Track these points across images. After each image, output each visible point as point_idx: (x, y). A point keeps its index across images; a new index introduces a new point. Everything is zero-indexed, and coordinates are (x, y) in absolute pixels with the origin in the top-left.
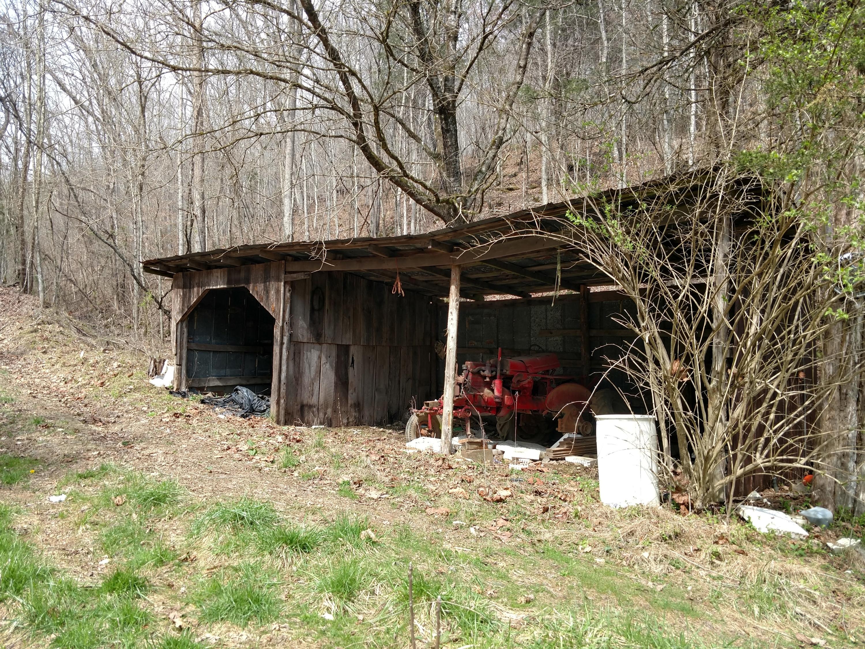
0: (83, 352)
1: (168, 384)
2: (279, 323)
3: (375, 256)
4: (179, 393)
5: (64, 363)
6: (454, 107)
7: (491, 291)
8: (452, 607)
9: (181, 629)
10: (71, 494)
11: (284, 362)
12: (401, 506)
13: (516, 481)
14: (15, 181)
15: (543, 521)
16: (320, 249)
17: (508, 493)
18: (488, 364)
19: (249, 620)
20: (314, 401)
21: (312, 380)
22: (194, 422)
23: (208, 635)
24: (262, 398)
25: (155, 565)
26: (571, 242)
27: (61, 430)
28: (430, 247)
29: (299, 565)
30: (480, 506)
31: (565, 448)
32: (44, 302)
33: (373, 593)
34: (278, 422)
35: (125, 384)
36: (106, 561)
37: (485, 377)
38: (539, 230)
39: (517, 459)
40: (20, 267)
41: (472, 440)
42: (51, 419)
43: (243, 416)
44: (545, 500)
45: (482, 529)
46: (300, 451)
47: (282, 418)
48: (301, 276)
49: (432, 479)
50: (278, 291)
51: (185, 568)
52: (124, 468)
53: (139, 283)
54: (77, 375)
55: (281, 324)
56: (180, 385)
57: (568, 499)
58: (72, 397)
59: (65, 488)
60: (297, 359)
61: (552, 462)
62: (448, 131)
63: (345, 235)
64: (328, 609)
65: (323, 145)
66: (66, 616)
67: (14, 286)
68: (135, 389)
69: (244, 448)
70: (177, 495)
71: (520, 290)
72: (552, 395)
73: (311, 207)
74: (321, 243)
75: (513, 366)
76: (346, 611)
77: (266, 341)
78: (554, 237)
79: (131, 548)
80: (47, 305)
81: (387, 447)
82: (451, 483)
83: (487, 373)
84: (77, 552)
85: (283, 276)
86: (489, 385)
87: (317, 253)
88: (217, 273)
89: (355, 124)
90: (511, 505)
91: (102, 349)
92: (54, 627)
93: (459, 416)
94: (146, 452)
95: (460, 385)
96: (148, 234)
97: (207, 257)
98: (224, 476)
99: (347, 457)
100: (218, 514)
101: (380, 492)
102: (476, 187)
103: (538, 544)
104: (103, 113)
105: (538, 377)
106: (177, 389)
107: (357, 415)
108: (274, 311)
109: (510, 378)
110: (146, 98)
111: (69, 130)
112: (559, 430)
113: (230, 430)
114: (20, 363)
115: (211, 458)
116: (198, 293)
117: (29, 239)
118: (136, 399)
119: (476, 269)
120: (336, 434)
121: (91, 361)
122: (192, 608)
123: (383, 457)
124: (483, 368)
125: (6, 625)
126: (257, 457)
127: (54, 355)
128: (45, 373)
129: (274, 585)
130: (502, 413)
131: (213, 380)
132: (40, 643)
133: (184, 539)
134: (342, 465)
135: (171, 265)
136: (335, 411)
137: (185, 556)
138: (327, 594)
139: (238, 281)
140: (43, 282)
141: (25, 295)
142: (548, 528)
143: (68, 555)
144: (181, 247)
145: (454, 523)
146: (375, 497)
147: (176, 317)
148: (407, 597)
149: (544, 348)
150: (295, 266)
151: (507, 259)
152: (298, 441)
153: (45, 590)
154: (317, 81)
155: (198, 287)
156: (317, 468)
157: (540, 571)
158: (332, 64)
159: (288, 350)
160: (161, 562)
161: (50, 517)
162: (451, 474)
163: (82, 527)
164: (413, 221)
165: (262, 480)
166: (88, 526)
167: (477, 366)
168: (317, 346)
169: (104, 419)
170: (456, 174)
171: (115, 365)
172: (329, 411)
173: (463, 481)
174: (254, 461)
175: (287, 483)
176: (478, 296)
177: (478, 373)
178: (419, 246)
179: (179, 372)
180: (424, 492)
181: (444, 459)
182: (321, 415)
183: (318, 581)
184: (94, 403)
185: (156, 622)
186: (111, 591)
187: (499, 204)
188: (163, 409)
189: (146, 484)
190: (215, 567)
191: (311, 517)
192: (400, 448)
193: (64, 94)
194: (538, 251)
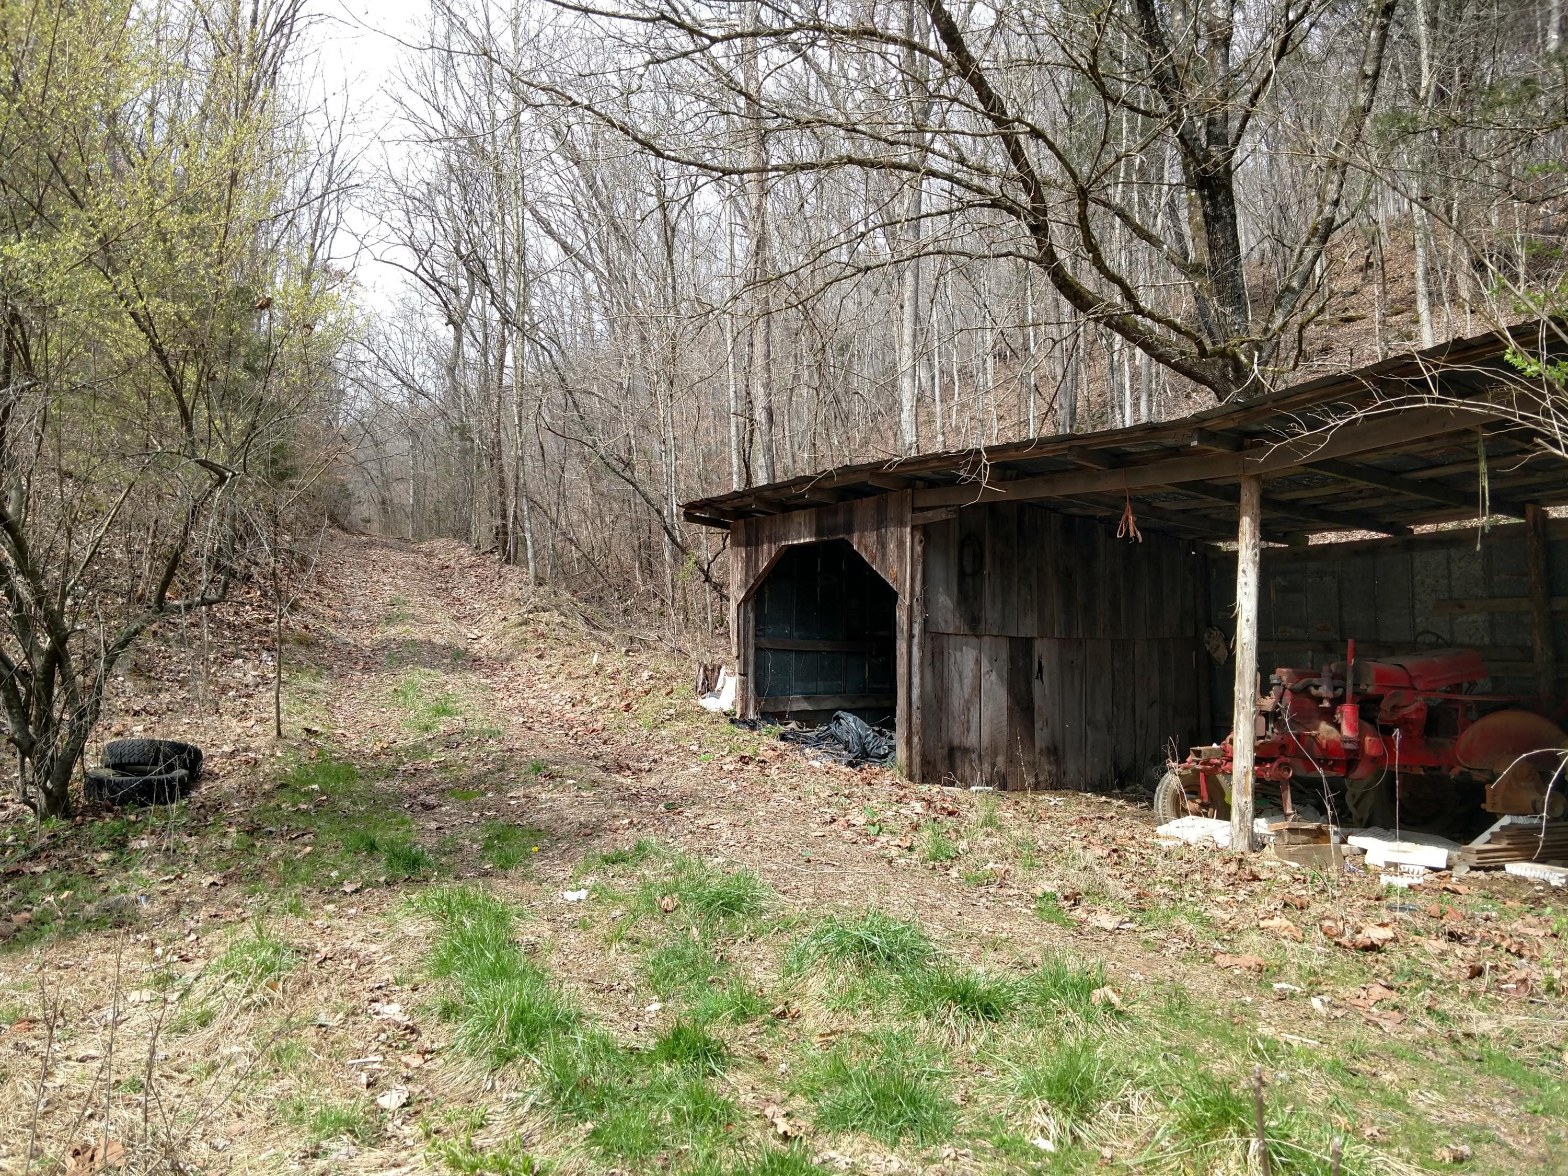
0: (596, 656)
1: (727, 708)
2: (904, 600)
3: (1080, 468)
4: (744, 722)
5: (570, 674)
6: (1229, 172)
7: (1324, 525)
8: (1291, 1152)
9: (785, 1137)
10: (594, 889)
11: (916, 669)
12: (1162, 947)
13: (1402, 909)
14: (485, 388)
15: (1473, 994)
16: (976, 464)
17: (1388, 933)
18: (1325, 672)
19: (900, 1134)
20: (971, 740)
21: (967, 702)
22: (773, 771)
23: (833, 1154)
24: (881, 734)
25: (733, 1019)
26: (1514, 415)
27: (571, 782)
28: (1195, 443)
29: (981, 1041)
30: (1328, 956)
31: (1504, 844)
32: (536, 577)
33: (1127, 1108)
34: (911, 777)
35: (661, 706)
36: (656, 1006)
37: (1320, 700)
38: (1436, 395)
39: (1396, 865)
40: (499, 522)
41: (1296, 825)
42: (556, 764)
43: (850, 764)
44: (1471, 951)
45: (1337, 1002)
46: (957, 831)
47: (917, 771)
48: (942, 515)
49: (1221, 899)
50: (901, 544)
51: (782, 1028)
52: (671, 849)
53: (673, 540)
54: (590, 693)
55: (907, 602)
56: (745, 708)
57: (1525, 952)
58: (583, 728)
59: (585, 879)
60: (938, 664)
61: (1474, 874)
62: (1217, 218)
63: (1010, 435)
64: (1042, 1131)
65: (966, 273)
66: (605, 1095)
67: (492, 552)
68: (678, 715)
69: (859, 820)
70: (759, 898)
71: (1388, 519)
72: (1470, 735)
73: (947, 390)
74: (978, 452)
75: (1380, 677)
76: (1076, 1139)
77: (881, 633)
78: (1476, 407)
79: (693, 986)
80: (540, 582)
81: (1121, 832)
82: (1262, 908)
83: (1324, 691)
84: (611, 989)
85: (909, 516)
86: (1329, 716)
87: (971, 472)
88: (800, 517)
89: (1034, 229)
90: (1397, 959)
91: (624, 649)
92: (587, 1111)
93: (1267, 776)
94: (703, 822)
95: (1265, 714)
96: (684, 459)
97: (783, 491)
98: (831, 870)
99: (1044, 848)
100: (830, 937)
101: (1118, 918)
102: (1279, 321)
103: (1464, 1043)
104: (608, 263)
105: (1437, 699)
106: (741, 716)
107: (1054, 769)
108: (895, 579)
109: (1376, 700)
110: (673, 229)
111: (558, 298)
112: (1487, 807)
113: (832, 788)
114: (505, 674)
115: (805, 836)
116: (770, 553)
117: (509, 476)
118: (679, 732)
119: (1292, 482)
120: (1017, 803)
121: (610, 670)
122: (799, 1102)
123: (1115, 851)
124: (1316, 681)
125: (518, 1099)
126: (883, 839)
127: (554, 660)
128: (542, 690)
129: (939, 1074)
130: (1360, 772)
131: (798, 699)
132: (570, 1134)
133: (776, 977)
134: (1038, 862)
135: (726, 507)
136: (1011, 760)
137: (780, 1008)
138: (1038, 1102)
139: (833, 530)
140: (533, 545)
141: (508, 567)
142: (1484, 1009)
143: (598, 992)
144: (735, 478)
145: (1277, 986)
146: (1110, 926)
147: (736, 593)
148: (1197, 1124)
149: (1447, 637)
150: (931, 498)
151: (1358, 458)
152: (951, 814)
153: (570, 1048)
154: (962, 161)
155: (770, 542)
156: (991, 865)
157: (1479, 1098)
158: (990, 123)
159: (922, 647)
160: (743, 1016)
161: (566, 926)
162: (1258, 890)
163: (616, 946)
164: (1144, 398)
165: (896, 880)
166: (625, 945)
167: (1300, 676)
168: (973, 640)
169: (633, 764)
170: (1236, 299)
171: (645, 675)
172: (1001, 760)
173: (1286, 905)
174: (878, 844)
175: (940, 888)
176: (1296, 536)
177: (1306, 690)
178: (1169, 442)
179: (744, 686)
180: (1207, 923)
181: (1241, 860)
182: (986, 767)
183: (1019, 1075)
184: (617, 738)
185: (744, 1120)
186: (670, 1058)
187: (1325, 350)
188: (723, 749)
189: (709, 876)
190: (833, 1033)
191: (991, 955)
192: (1147, 835)
193: (549, 240)
194: (1429, 439)
